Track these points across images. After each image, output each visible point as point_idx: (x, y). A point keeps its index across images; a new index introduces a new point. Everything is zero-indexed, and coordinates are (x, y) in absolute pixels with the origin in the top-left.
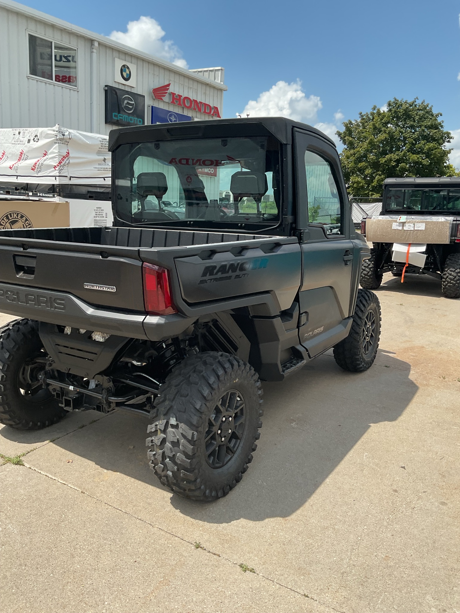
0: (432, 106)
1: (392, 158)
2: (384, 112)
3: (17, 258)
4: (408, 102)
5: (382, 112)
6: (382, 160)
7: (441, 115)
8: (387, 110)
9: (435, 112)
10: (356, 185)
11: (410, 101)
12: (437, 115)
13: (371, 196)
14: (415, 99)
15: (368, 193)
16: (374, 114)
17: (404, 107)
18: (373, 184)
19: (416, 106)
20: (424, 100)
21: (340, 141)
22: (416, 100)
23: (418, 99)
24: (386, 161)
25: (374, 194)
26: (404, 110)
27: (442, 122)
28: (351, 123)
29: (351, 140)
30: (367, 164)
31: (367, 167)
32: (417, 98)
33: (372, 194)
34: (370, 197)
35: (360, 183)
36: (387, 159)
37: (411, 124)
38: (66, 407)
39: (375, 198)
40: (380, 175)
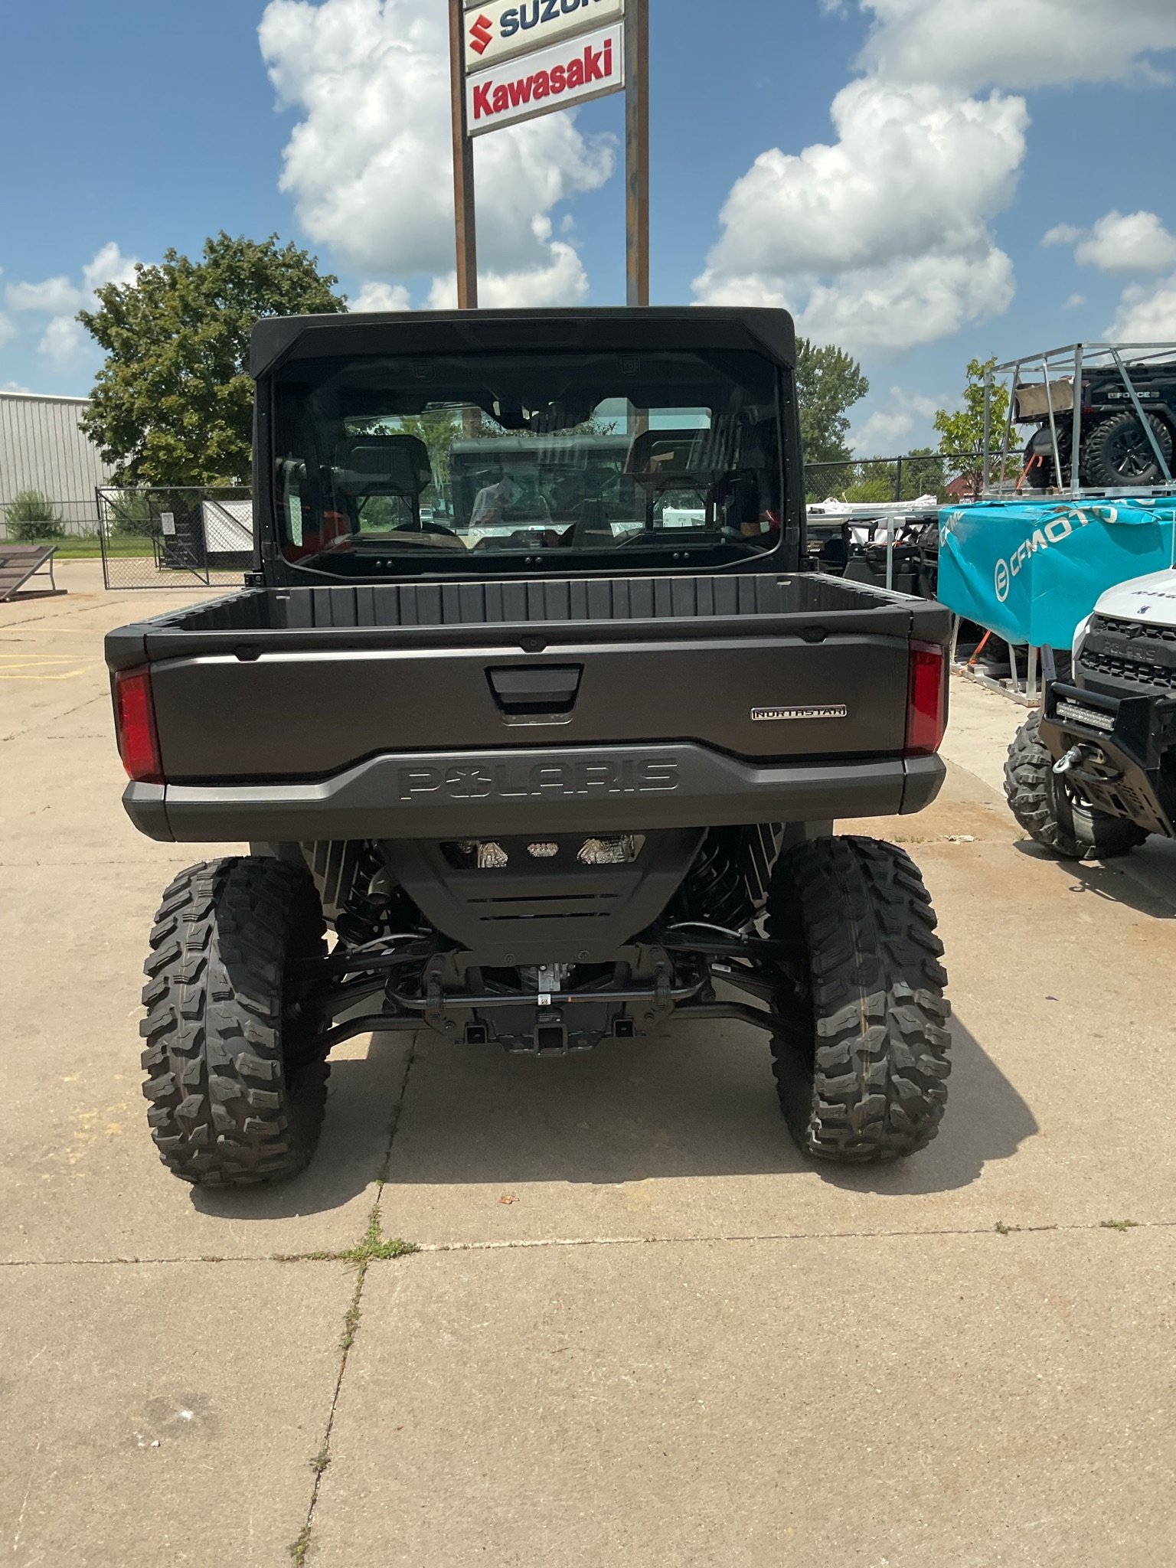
0: (316, 257)
1: (245, 385)
2: (199, 266)
3: (495, 676)
4: (256, 243)
5: (195, 267)
6: (221, 390)
7: (336, 281)
8: (206, 261)
9: (321, 272)
10: (165, 455)
11: (260, 240)
12: (327, 280)
13: (209, 482)
14: (272, 238)
15: (200, 474)
16: (173, 269)
17: (252, 255)
18: (210, 452)
19: (275, 254)
20: (292, 242)
21: (93, 337)
22: (275, 240)
23: (278, 238)
24: (230, 394)
25: (216, 478)
26: (253, 265)
27: (343, 299)
28: (113, 289)
29: (128, 338)
30: (182, 401)
31: (183, 408)
32: (275, 234)
33: (211, 479)
34: (207, 486)
35: (175, 449)
36: (235, 388)
37: (275, 300)
38: (544, 1050)
39: (222, 486)
40: (222, 429)
